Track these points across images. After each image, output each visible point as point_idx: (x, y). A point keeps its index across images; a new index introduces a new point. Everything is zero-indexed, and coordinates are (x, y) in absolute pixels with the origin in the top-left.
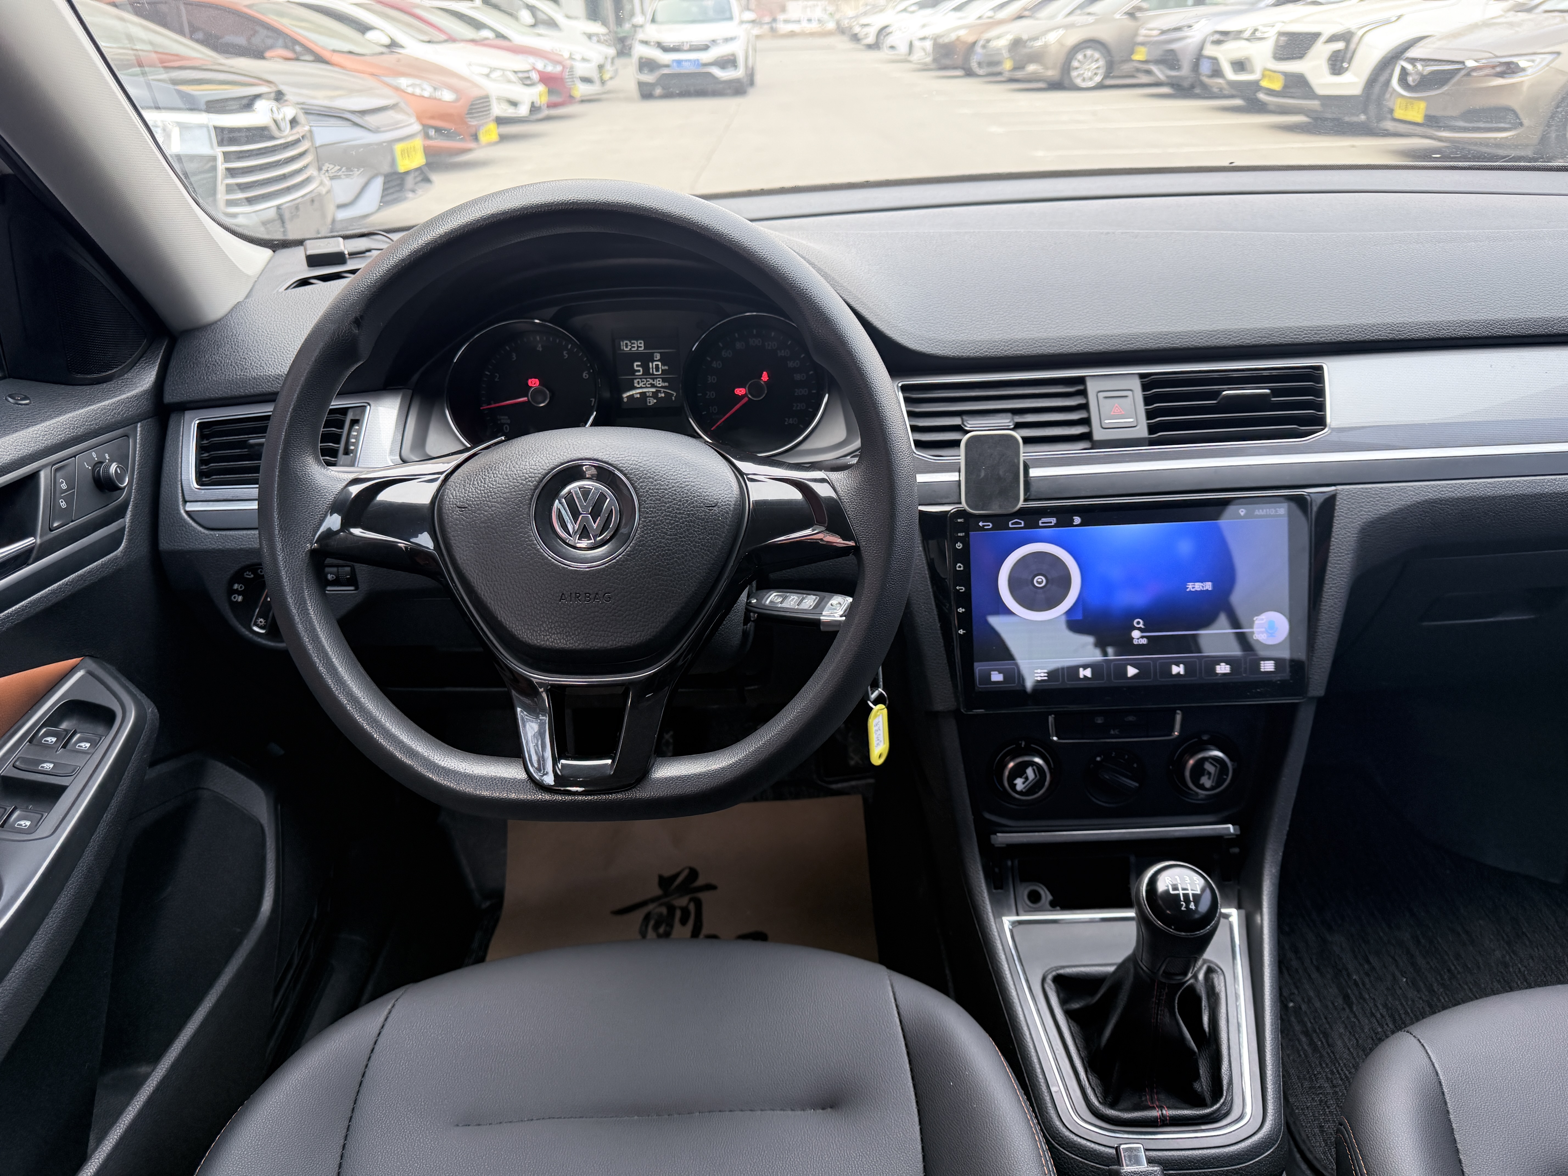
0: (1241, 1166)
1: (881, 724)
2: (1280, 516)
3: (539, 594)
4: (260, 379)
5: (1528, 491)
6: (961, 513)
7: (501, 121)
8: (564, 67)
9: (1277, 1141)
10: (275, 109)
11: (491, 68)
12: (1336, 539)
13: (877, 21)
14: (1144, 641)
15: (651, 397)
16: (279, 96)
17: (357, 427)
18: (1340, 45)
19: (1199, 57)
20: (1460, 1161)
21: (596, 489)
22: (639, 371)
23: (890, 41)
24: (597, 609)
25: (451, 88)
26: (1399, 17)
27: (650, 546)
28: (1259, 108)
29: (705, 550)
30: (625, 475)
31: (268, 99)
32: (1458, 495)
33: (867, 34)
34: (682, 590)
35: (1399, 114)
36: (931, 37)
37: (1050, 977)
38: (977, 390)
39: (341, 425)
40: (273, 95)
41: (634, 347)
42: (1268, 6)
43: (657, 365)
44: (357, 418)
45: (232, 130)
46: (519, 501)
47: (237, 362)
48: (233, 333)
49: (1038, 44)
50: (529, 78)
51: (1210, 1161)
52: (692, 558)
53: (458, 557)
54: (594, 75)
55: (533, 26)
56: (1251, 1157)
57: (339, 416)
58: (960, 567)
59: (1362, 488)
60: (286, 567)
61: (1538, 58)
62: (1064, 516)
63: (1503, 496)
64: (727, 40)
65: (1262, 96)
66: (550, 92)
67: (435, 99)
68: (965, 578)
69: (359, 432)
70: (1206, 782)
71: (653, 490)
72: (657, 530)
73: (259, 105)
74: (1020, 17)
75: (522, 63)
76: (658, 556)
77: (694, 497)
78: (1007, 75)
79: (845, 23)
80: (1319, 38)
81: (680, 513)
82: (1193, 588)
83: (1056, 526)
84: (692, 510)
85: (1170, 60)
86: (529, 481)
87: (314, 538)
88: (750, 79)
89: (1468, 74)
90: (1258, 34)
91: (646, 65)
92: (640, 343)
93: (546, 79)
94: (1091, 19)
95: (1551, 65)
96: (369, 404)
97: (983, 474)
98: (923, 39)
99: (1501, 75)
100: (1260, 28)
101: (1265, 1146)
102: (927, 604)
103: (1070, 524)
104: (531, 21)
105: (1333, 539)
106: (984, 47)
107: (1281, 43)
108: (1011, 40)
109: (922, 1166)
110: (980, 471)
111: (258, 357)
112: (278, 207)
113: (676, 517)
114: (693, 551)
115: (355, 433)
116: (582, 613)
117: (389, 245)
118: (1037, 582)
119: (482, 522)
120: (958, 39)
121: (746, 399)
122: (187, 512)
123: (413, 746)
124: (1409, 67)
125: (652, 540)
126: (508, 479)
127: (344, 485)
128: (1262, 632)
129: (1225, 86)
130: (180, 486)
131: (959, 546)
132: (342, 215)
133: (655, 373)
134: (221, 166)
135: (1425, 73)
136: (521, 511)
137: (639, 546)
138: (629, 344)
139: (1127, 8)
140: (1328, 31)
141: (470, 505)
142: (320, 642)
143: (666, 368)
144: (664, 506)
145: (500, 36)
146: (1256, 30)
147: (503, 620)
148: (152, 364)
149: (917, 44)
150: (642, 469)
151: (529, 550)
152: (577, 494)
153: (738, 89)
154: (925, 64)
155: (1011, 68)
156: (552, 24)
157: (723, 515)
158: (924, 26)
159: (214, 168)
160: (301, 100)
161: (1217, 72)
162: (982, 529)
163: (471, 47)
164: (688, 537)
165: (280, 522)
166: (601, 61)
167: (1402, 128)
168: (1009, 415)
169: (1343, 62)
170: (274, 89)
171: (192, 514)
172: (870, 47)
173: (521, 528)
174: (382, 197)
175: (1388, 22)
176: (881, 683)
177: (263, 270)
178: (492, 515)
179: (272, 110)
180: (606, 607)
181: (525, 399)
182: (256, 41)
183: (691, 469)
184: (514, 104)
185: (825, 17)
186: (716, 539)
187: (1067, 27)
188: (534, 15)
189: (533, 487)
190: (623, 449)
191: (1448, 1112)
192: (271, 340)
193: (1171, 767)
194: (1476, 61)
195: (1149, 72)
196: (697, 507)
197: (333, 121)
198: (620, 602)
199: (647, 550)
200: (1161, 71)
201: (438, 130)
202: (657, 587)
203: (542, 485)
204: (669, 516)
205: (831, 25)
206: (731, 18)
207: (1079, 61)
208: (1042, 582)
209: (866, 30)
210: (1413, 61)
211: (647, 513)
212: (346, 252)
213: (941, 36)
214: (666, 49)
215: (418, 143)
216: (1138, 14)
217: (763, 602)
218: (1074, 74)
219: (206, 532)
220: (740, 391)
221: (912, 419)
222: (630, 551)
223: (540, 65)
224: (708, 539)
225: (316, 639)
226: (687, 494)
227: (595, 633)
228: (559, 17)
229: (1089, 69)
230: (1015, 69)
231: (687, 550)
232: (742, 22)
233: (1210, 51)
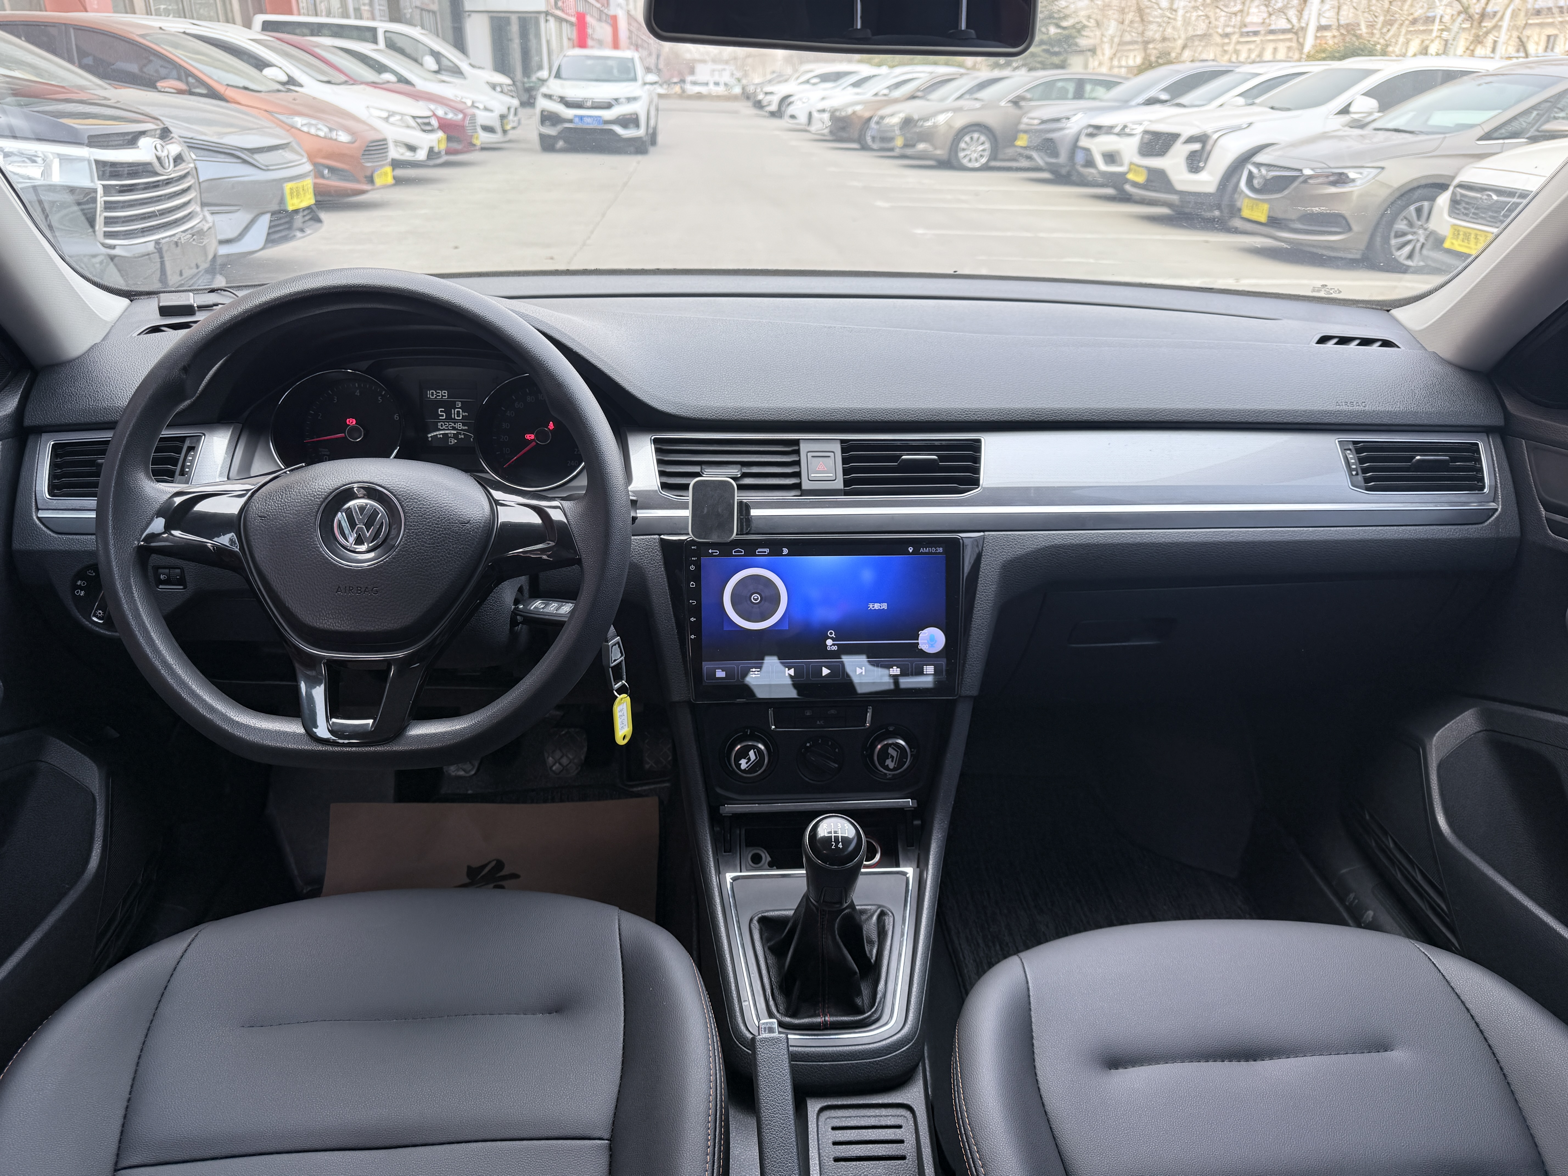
0: (881, 1058)
1: (625, 710)
2: (939, 553)
3: (320, 587)
4: (110, 410)
5: (1131, 541)
6: (692, 542)
7: (396, 164)
8: (465, 115)
9: (912, 1041)
10: (159, 147)
11: (389, 111)
12: (982, 573)
13: (781, 90)
14: (835, 648)
15: (452, 438)
16: (165, 134)
17: (193, 453)
18: (1197, 146)
19: (1075, 146)
20: (1033, 1045)
21: (371, 505)
22: (442, 416)
23: (791, 110)
24: (366, 600)
25: (347, 130)
26: (1250, 124)
27: (412, 552)
28: (1124, 198)
29: (458, 557)
30: (395, 496)
31: (153, 136)
32: (1077, 542)
33: (770, 102)
34: (437, 587)
35: (1246, 213)
36: (828, 110)
37: (756, 918)
38: (715, 445)
39: (178, 451)
40: (158, 132)
41: (439, 396)
42: (1139, 105)
43: (458, 413)
44: (193, 445)
45: (113, 164)
46: (308, 513)
47: (90, 395)
48: (89, 370)
49: (929, 124)
50: (429, 124)
51: (856, 1054)
52: (446, 563)
53: (256, 556)
54: (497, 124)
55: (436, 72)
56: (889, 1052)
57: (178, 444)
58: (693, 585)
59: (1004, 535)
60: (116, 559)
61: (1365, 171)
62: (775, 548)
63: (1111, 544)
64: (630, 100)
65: (1128, 187)
66: (449, 139)
67: (331, 139)
68: (697, 594)
69: (194, 457)
70: (890, 764)
71: (417, 508)
72: (418, 539)
73: (143, 142)
74: (913, 97)
75: (422, 109)
76: (418, 560)
77: (451, 515)
78: (897, 152)
79: (751, 89)
80: (1179, 139)
81: (438, 527)
82: (873, 607)
83: (768, 555)
84: (448, 525)
85: (1049, 146)
86: (317, 498)
87: (141, 537)
88: (653, 138)
89: (1305, 181)
90: (1127, 131)
91: (548, 118)
92: (445, 393)
93: (445, 126)
94: (978, 105)
95: (1376, 179)
96: (204, 435)
97: (706, 510)
98: (823, 111)
99: (1334, 184)
100: (1130, 125)
101: (901, 1044)
102: (667, 614)
103: (780, 554)
104: (435, 67)
105: (981, 573)
106: (878, 123)
107: (1146, 141)
108: (902, 118)
109: (622, 1053)
110: (703, 508)
111: (109, 391)
112: (157, 242)
113: (434, 530)
114: (447, 557)
115: (190, 458)
116: (354, 603)
117: (232, 300)
118: (754, 598)
119: (277, 529)
120: (854, 113)
121: (533, 444)
122: (39, 518)
123: (214, 705)
124: (1255, 170)
125: (413, 547)
126: (300, 496)
127: (169, 496)
128: (925, 644)
129: (1097, 175)
130: (34, 496)
131: (692, 568)
132: (224, 250)
133: (456, 418)
134: (101, 199)
135: (1268, 177)
136: (309, 521)
137: (403, 552)
138: (435, 393)
139: (1011, 96)
140: (1187, 132)
141: (268, 515)
142: (142, 620)
143: (467, 414)
144: (425, 521)
145: (402, 80)
146: (1125, 127)
147: (290, 606)
148: (15, 392)
149: (816, 115)
150: (409, 492)
151: (313, 551)
152: (355, 509)
153: (639, 147)
154: (823, 135)
155: (902, 145)
156: (457, 72)
157: (473, 530)
158: (823, 99)
159: (94, 200)
160: (190, 135)
161: (1090, 163)
162: (711, 555)
163: (369, 89)
164: (443, 546)
165: (113, 523)
166: (504, 111)
167: (1249, 227)
168: (739, 466)
169: (1199, 162)
170: (162, 126)
171: (43, 520)
172: (773, 114)
173: (308, 534)
174: (268, 234)
175: (1239, 128)
176: (625, 676)
177: (120, 317)
178: (285, 523)
179: (155, 147)
180: (374, 598)
181: (342, 435)
182: (150, 70)
183: (450, 493)
184: (412, 148)
185: (732, 81)
186: (467, 548)
187: (956, 110)
188: (438, 62)
189: (319, 503)
190: (395, 476)
191: (1030, 1009)
192: (121, 377)
193: (865, 752)
194: (1312, 169)
195: (1029, 158)
196: (453, 523)
197: (221, 158)
198: (385, 595)
199: (409, 554)
200: (1042, 158)
201: (332, 169)
202: (416, 584)
203: (327, 501)
204: (429, 529)
205: (737, 90)
206: (635, 79)
207: (966, 142)
208: (758, 598)
209: (769, 97)
210: (1258, 165)
211: (411, 526)
212: (195, 305)
213: (836, 110)
214: (569, 104)
215: (309, 183)
216: (1022, 103)
217: (528, 608)
218: (961, 154)
219: (56, 536)
220: (530, 437)
221: (660, 465)
222: (395, 555)
223: (440, 112)
224: (460, 549)
225: (137, 616)
226: (445, 512)
227: (364, 619)
228: (464, 66)
229: (975, 151)
230: (906, 146)
231: (442, 556)
232: (645, 84)
233: (1084, 142)
